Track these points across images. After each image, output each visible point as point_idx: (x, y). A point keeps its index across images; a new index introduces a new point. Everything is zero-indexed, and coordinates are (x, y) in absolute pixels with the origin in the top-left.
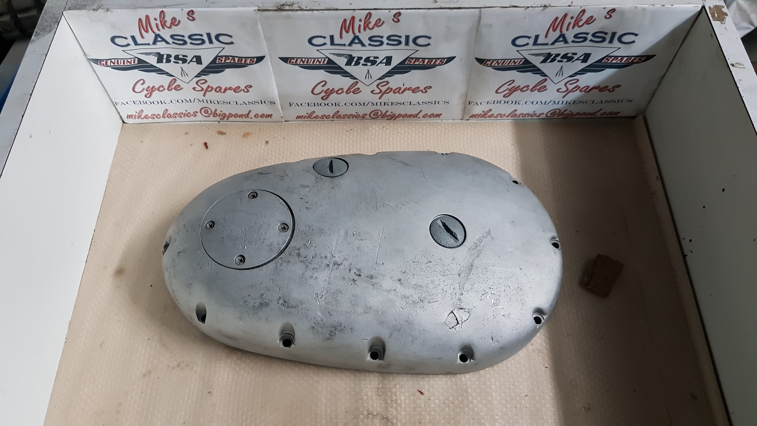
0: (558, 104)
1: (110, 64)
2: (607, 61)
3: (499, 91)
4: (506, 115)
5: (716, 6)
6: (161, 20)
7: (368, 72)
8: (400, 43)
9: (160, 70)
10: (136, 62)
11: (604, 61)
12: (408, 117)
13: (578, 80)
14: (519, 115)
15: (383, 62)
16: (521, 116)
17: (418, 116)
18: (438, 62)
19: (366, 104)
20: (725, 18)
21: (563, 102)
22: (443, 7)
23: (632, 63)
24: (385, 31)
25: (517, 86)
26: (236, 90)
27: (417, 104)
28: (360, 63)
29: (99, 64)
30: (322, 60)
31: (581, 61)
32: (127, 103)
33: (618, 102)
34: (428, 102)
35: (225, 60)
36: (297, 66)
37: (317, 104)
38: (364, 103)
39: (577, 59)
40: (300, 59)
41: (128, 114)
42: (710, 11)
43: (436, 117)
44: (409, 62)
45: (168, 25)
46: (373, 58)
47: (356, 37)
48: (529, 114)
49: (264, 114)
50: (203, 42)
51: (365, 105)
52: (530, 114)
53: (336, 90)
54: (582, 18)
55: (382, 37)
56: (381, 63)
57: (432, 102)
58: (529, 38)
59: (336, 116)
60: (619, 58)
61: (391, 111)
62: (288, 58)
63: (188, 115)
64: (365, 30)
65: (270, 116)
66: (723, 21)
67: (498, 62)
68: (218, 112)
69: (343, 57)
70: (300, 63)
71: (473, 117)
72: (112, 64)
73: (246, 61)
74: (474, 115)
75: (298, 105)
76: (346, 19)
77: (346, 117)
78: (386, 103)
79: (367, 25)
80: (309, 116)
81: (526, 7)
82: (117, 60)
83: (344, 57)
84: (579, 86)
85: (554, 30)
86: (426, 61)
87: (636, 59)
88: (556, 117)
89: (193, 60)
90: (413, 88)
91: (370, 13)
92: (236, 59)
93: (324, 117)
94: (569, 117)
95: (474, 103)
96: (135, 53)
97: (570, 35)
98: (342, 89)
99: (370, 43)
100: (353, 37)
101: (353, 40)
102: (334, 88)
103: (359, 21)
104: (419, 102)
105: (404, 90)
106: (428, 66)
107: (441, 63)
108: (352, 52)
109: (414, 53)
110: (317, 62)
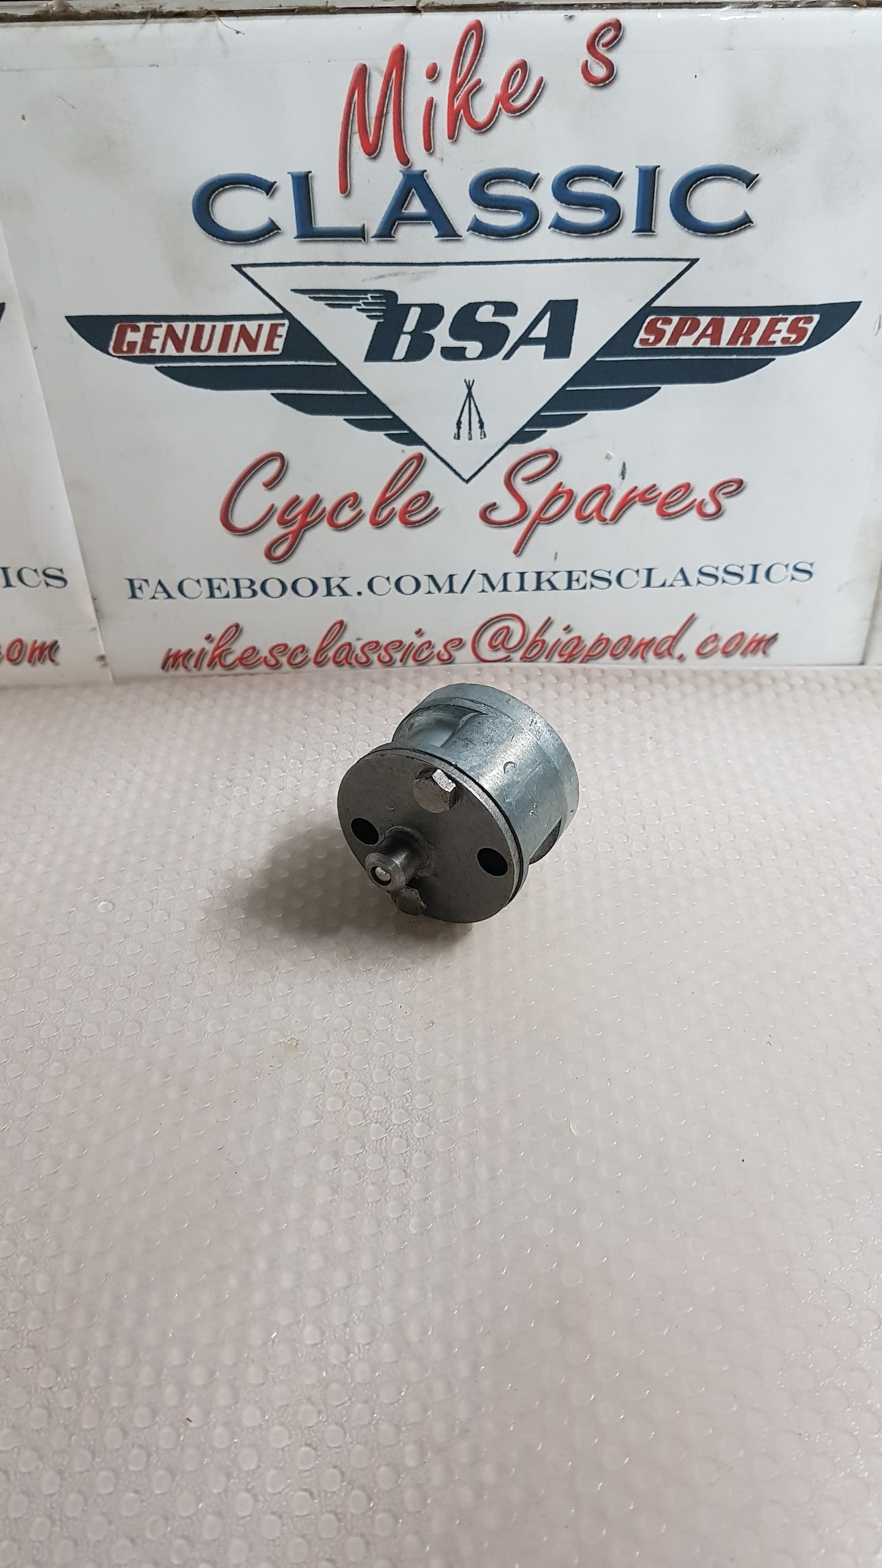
7: (470, 395)
8: (612, 218)
12: (633, 655)
15: (532, 335)
17: (677, 652)
18: (779, 331)
19: (457, 587)
24: (545, 144)
27: (675, 580)
28: (431, 342)
30: (260, 326)
34: (726, 571)
36: (151, 368)
37: (248, 583)
38: (451, 577)
40: (165, 325)
43: (754, 652)
44: (652, 338)
46: (492, 308)
47: (415, 184)
49: (20, 641)
51: (455, 589)
53: (328, 504)
55: (531, 181)
56: (525, 339)
57: (742, 568)
59: (331, 654)
61: (565, 626)
62: (112, 320)
64: (453, 135)
65: (47, 652)
69: (354, 308)
70: (163, 350)
75: (165, 591)
76: (365, 65)
77: (374, 657)
78: (544, 577)
79: (466, 105)
80: (217, 653)
83: (363, 307)
86: (731, 323)
90: (665, 489)
91: (478, 27)
93: (284, 660)
98: (353, 499)
99: (475, 216)
100: (399, 178)
101: (402, 199)
102: (318, 496)
103: (425, 79)
104: (685, 570)
105: (626, 504)
106: (734, 357)
107: (792, 340)
108: (396, 274)
109: (674, 277)
110: (242, 342)
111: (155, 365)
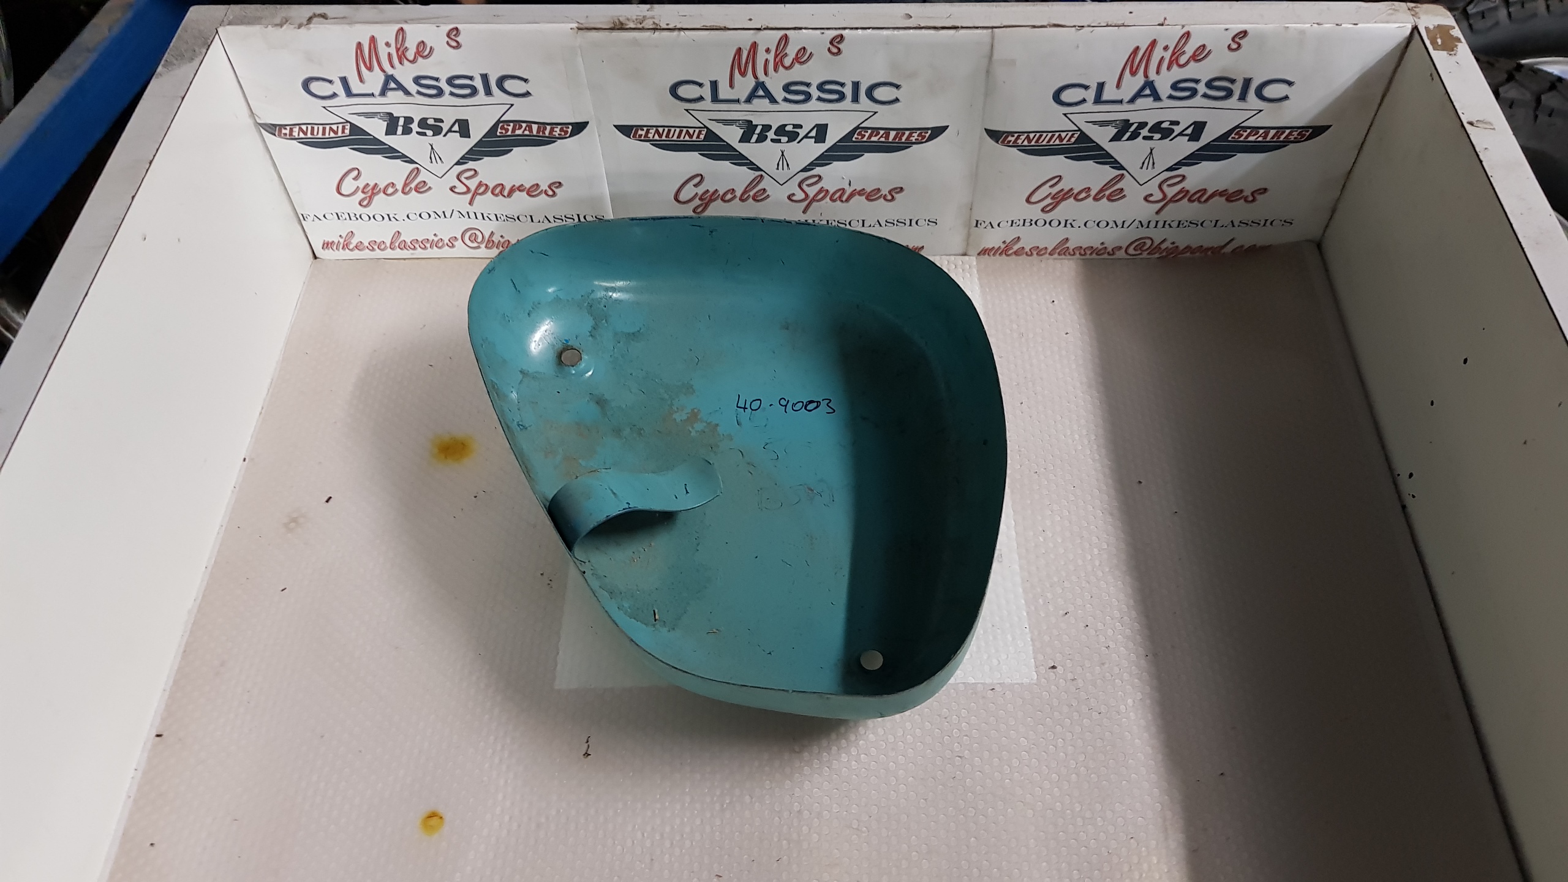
0: (1148, 227)
1: (299, 135)
2: (1239, 138)
3: (1033, 199)
4: (1049, 251)
5: (1439, 27)
6: (399, 46)
7: (783, 155)
8: (842, 97)
9: (392, 150)
10: (347, 132)
11: (1232, 138)
13: (1184, 177)
14: (1073, 250)
15: (810, 135)
16: (1078, 253)
18: (914, 137)
20: (1456, 46)
21: (1157, 222)
22: (922, 25)
23: (1286, 142)
24: (813, 73)
25: (1066, 189)
26: (532, 191)
27: (874, 224)
28: (766, 137)
29: (277, 134)
30: (695, 131)
31: (1187, 138)
32: (324, 216)
33: (1264, 225)
34: (897, 221)
35: (514, 130)
36: (648, 143)
39: (1181, 134)
40: (655, 129)
41: (324, 241)
42: (1427, 35)
44: (860, 137)
45: (411, 58)
46: (792, 126)
47: (760, 85)
48: (1092, 247)
50: (474, 92)
52: (1095, 246)
53: (721, 193)
54: (1185, 49)
55: (808, 85)
56: (806, 136)
57: (905, 221)
58: (1086, 87)
60: (1261, 131)
62: (632, 127)
63: (437, 244)
64: (776, 70)
66: (1453, 50)
67: (1028, 137)
68: (496, 238)
69: (734, 126)
70: (654, 137)
71: (984, 254)
72: (302, 135)
73: (552, 130)
74: (986, 250)
76: (740, 48)
79: (781, 61)
81: (1079, 27)
82: (312, 127)
83: (738, 125)
84: (1187, 188)
85: (1133, 73)
86: (893, 134)
87: (1293, 134)
88: (1145, 255)
89: (453, 129)
90: (869, 190)
91: (786, 35)
92: (535, 127)
94: (1172, 256)
95: (987, 223)
96: (345, 114)
97: (1163, 83)
98: (731, 192)
99: (785, 96)
100: (754, 83)
101: (755, 90)
102: (717, 190)
103: (765, 51)
104: (879, 221)
105: (852, 195)
106: (895, 145)
107: (919, 139)
108: (752, 115)
109: (868, 117)
110: (687, 135)
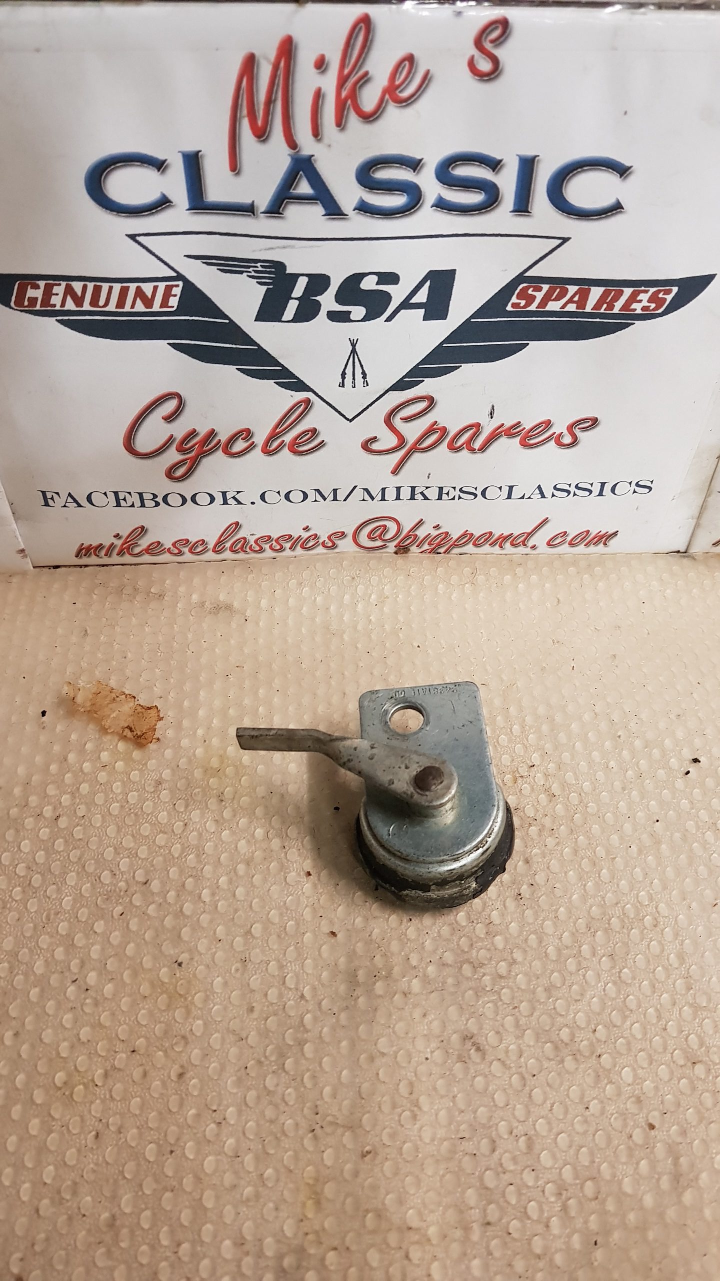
7: (353, 351)
8: (492, 199)
12: (493, 544)
15: (413, 301)
17: (531, 543)
18: (640, 301)
19: (341, 497)
24: (430, 131)
27: (532, 494)
28: (318, 305)
30: (156, 288)
34: (577, 487)
36: (52, 321)
37: (151, 496)
38: (335, 491)
40: (64, 284)
43: (596, 544)
44: (523, 303)
46: (375, 278)
47: (303, 166)
51: (338, 499)
55: (415, 165)
56: (407, 304)
57: (592, 484)
59: (228, 545)
61: (434, 524)
62: (12, 279)
64: (340, 123)
69: (245, 274)
70: (63, 304)
75: (76, 501)
76: (253, 54)
77: (267, 547)
78: (417, 490)
79: (353, 96)
80: (126, 546)
83: (253, 274)
86: (596, 293)
90: (528, 424)
91: (366, 22)
93: (186, 551)
98: (247, 434)
99: (361, 198)
100: (288, 161)
101: (290, 180)
102: (213, 430)
103: (314, 71)
104: (542, 486)
105: (494, 437)
106: (598, 320)
107: (651, 308)
108: (284, 247)
109: (547, 251)
110: (138, 301)
111: (55, 318)
